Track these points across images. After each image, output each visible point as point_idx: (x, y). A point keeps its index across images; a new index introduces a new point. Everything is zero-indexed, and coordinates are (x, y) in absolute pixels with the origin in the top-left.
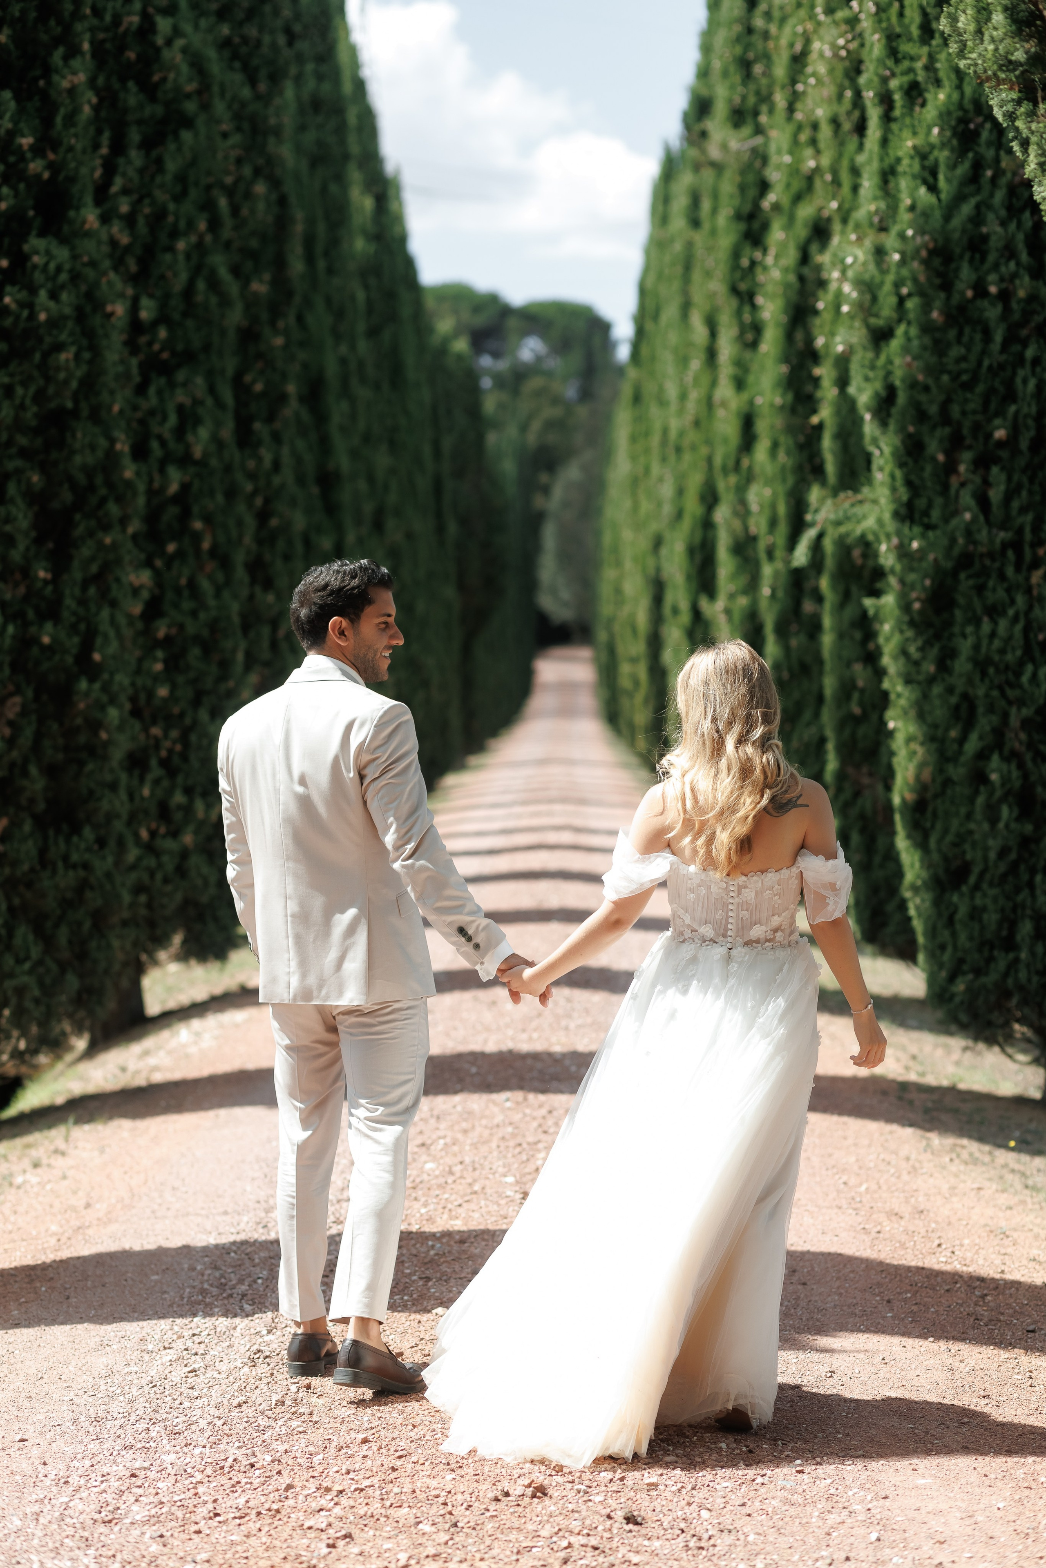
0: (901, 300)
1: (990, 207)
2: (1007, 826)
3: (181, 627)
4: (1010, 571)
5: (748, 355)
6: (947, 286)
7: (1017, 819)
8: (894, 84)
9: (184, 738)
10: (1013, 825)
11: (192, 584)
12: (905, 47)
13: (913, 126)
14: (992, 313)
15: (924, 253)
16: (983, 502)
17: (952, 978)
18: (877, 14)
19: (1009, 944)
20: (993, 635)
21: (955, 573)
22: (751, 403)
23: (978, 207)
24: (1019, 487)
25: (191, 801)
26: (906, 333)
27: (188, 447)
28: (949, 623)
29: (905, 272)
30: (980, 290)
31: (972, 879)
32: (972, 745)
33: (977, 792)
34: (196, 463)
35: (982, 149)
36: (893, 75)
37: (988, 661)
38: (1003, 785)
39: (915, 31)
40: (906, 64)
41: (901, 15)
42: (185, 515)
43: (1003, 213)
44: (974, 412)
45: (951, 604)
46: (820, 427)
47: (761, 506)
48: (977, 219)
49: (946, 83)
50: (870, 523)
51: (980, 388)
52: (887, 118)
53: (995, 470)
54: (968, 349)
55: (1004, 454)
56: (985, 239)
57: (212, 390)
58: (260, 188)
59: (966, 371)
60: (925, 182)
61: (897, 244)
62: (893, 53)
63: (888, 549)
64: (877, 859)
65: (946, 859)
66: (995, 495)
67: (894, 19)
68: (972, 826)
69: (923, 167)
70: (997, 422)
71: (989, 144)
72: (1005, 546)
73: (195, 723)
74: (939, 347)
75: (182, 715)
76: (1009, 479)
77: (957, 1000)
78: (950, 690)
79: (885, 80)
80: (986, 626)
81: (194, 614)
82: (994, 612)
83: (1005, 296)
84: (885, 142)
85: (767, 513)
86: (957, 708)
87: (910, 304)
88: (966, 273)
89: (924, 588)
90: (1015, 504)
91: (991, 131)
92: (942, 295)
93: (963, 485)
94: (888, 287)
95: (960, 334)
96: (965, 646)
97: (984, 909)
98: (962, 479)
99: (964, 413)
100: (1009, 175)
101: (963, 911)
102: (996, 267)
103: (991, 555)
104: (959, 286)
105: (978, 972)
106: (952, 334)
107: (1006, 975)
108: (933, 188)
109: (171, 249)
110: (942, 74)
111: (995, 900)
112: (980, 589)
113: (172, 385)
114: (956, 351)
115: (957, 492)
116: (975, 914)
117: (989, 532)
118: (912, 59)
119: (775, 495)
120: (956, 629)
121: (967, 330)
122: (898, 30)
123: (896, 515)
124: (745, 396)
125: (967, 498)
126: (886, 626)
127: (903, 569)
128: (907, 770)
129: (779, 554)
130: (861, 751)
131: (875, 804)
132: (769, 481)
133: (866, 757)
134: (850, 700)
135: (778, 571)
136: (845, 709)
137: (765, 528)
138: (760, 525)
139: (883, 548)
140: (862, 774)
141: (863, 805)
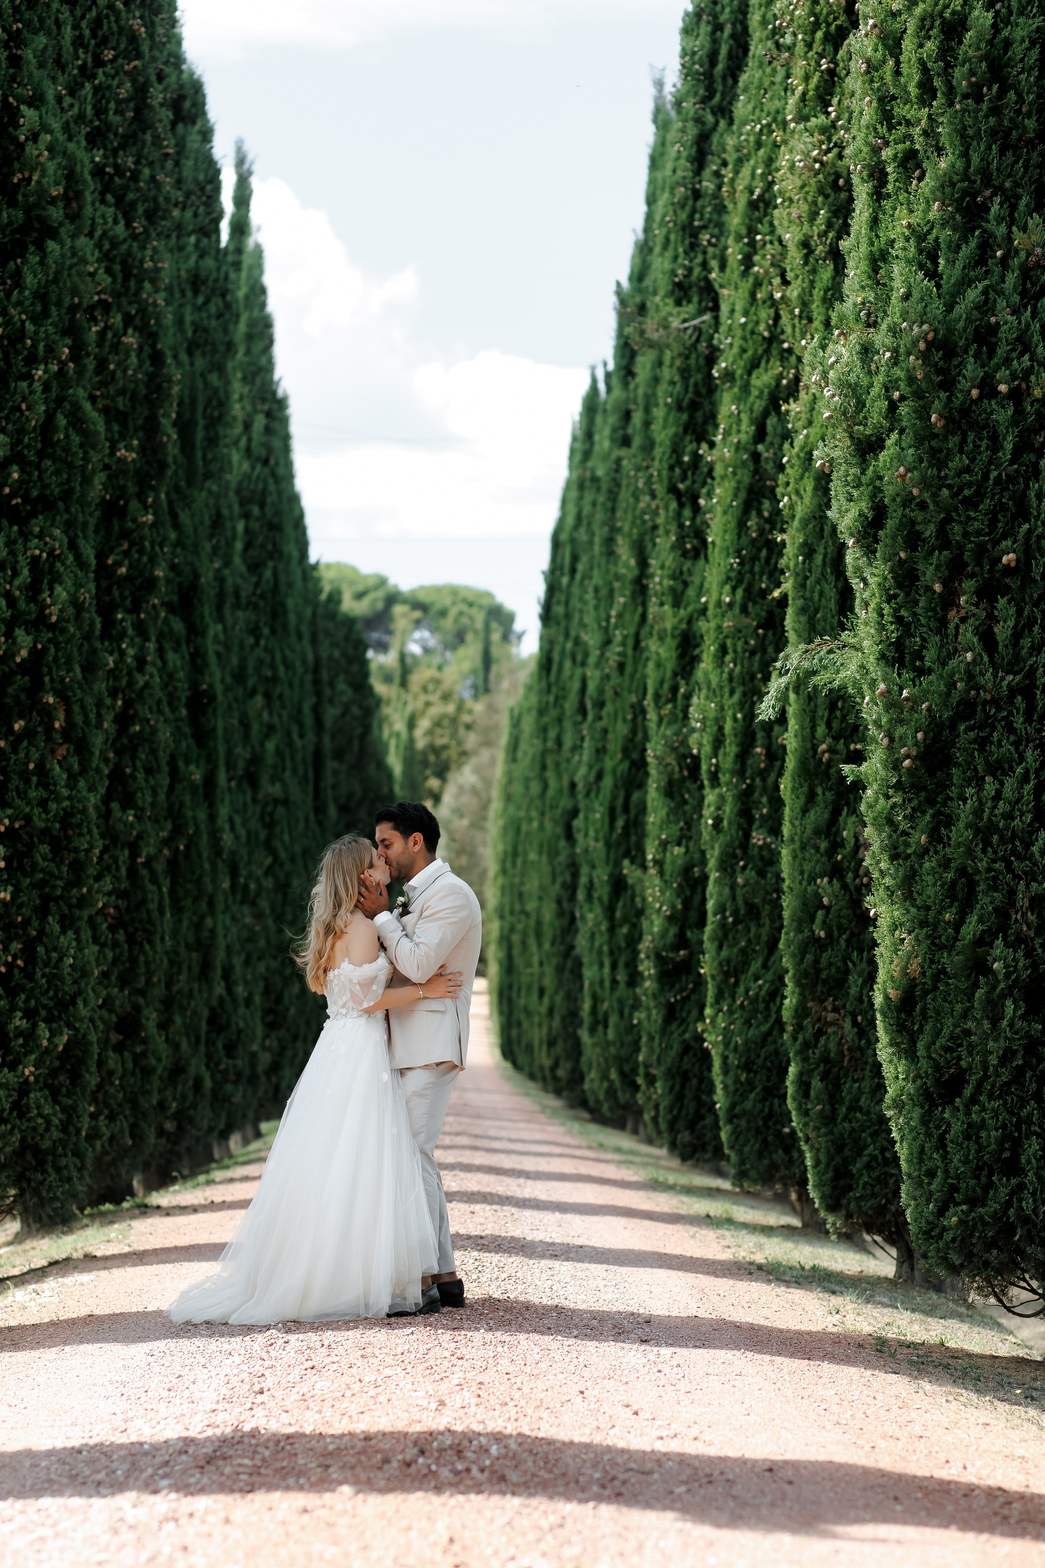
0: (893, 407)
1: (1001, 293)
2: (1011, 1025)
3: (28, 819)
4: (1019, 721)
6: (948, 385)
7: (1023, 1017)
8: (887, 154)
9: (29, 951)
10: (1019, 1024)
11: (41, 770)
12: (900, 110)
13: (909, 203)
14: (1002, 415)
15: (922, 345)
16: (988, 639)
17: (942, 1212)
18: (868, 72)
19: (1012, 1168)
20: (998, 796)
21: (953, 725)
23: (985, 292)
24: (1031, 622)
25: (35, 1026)
26: (898, 442)
27: (43, 607)
28: (943, 785)
29: (898, 372)
30: (988, 388)
31: (968, 1092)
32: (971, 928)
33: (976, 985)
34: (52, 627)
35: (991, 226)
36: (887, 144)
37: (992, 828)
38: (1007, 975)
39: (913, 90)
40: (902, 129)
41: (898, 73)
42: (36, 687)
43: (1016, 298)
44: (978, 533)
45: (949, 762)
46: (783, 602)
48: (985, 306)
49: (950, 151)
50: (850, 671)
51: (987, 504)
52: (878, 195)
53: (1002, 602)
54: (973, 460)
55: (1013, 583)
56: (994, 330)
57: (73, 546)
58: (131, 339)
59: (970, 484)
60: (921, 267)
61: (889, 341)
62: (886, 117)
63: (873, 701)
64: (843, 1110)
65: (937, 1067)
66: (1002, 632)
67: (888, 78)
68: (970, 1025)
69: (920, 251)
70: (1006, 544)
71: (1000, 220)
72: (1013, 691)
73: (41, 932)
74: (938, 458)
75: (26, 923)
76: (1019, 613)
77: (949, 1236)
78: (945, 864)
79: (876, 151)
80: (990, 787)
81: (43, 804)
82: (999, 769)
83: (1016, 396)
84: (875, 222)
85: (712, 729)
86: (953, 884)
87: (904, 410)
88: (971, 369)
89: (916, 744)
90: (1026, 642)
91: (1001, 204)
92: (943, 395)
93: (963, 620)
94: (876, 390)
95: (964, 441)
96: (965, 812)
97: (983, 1125)
98: (963, 613)
99: (966, 534)
100: (1023, 254)
101: (957, 1128)
102: (1007, 361)
103: (995, 702)
104: (963, 384)
105: (973, 1202)
106: (953, 441)
107: (1008, 1204)
108: (933, 274)
109: (29, 377)
110: (944, 140)
111: (996, 1114)
112: (983, 743)
113: (25, 536)
114: (957, 462)
115: (957, 627)
116: (972, 1132)
117: (995, 676)
118: (909, 123)
119: (721, 708)
120: (953, 792)
121: (971, 437)
122: (892, 91)
123: (882, 657)
125: (968, 635)
126: (869, 792)
127: (890, 721)
128: (892, 962)
129: (724, 778)
130: (825, 981)
131: (840, 1044)
132: (712, 694)
133: (831, 989)
134: (813, 921)
135: (722, 798)
136: (807, 933)
137: (707, 749)
138: (700, 745)
139: (867, 699)
140: (825, 1009)
141: (825, 1046)
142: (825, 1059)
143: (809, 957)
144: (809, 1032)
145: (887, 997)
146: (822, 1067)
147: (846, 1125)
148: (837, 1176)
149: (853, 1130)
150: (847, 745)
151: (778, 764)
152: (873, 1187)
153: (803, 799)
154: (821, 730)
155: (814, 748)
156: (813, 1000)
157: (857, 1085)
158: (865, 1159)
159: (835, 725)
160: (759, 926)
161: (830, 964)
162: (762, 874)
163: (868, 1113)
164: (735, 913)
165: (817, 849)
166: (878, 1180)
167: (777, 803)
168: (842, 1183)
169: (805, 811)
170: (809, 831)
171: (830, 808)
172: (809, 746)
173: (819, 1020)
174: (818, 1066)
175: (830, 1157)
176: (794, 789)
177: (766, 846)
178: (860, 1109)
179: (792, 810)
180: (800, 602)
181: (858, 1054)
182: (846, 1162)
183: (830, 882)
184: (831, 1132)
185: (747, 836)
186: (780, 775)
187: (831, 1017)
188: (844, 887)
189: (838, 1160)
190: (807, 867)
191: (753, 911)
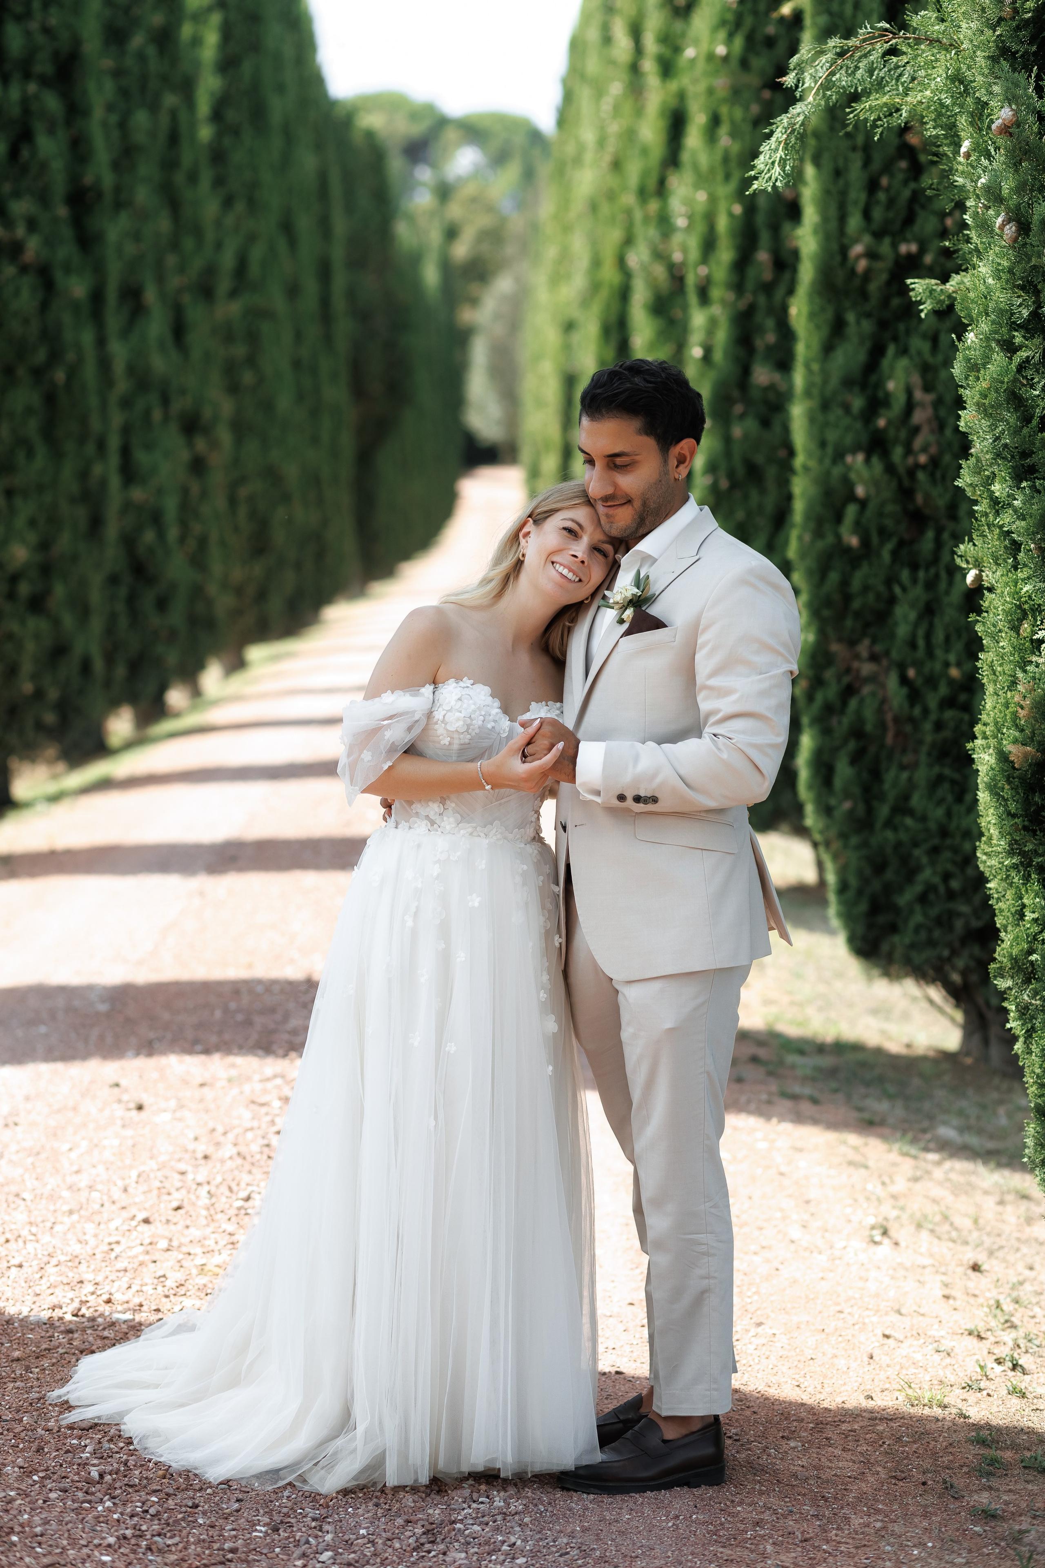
5: (678, 26)
22: (682, 96)
46: (796, 14)
47: (690, 217)
50: (931, 90)
63: (981, 148)
64: (884, 811)
85: (700, 228)
119: (713, 200)
123: (1003, 53)
124: (673, 86)
126: (971, 337)
127: (1020, 189)
128: (1014, 683)
129: (716, 293)
130: (857, 615)
131: (880, 711)
132: (702, 180)
133: (867, 625)
134: (839, 518)
135: (713, 323)
136: (830, 539)
137: (694, 254)
138: (685, 250)
139: (966, 146)
140: (857, 657)
141: (859, 713)
142: (858, 732)
143: (834, 577)
144: (831, 692)
145: (1003, 757)
146: (852, 745)
147: (889, 834)
148: (875, 909)
149: (898, 845)
150: (895, 246)
151: (787, 275)
152: (930, 930)
153: (825, 331)
154: (854, 222)
155: (844, 251)
156: (840, 640)
157: (905, 775)
158: (918, 888)
159: (878, 214)
160: (763, 492)
161: (866, 588)
162: (765, 423)
163: (924, 819)
164: (731, 475)
165: (847, 408)
166: (939, 921)
167: (787, 334)
168: (882, 919)
169: (828, 349)
170: (834, 382)
171: (868, 344)
172: (835, 247)
173: (848, 670)
174: (845, 742)
175: (865, 881)
176: (812, 316)
177: (772, 387)
178: (911, 812)
179: (808, 347)
180: (823, 20)
181: (908, 728)
182: (889, 889)
183: (867, 460)
184: (865, 844)
185: (746, 371)
186: (791, 291)
187: (867, 668)
188: (890, 469)
189: (876, 885)
190: (832, 436)
191: (754, 473)
